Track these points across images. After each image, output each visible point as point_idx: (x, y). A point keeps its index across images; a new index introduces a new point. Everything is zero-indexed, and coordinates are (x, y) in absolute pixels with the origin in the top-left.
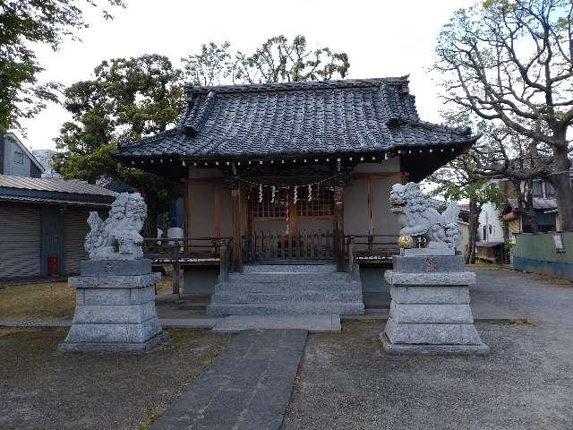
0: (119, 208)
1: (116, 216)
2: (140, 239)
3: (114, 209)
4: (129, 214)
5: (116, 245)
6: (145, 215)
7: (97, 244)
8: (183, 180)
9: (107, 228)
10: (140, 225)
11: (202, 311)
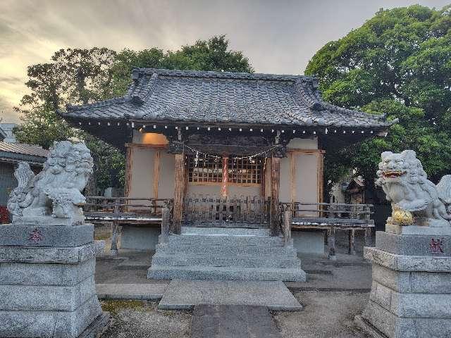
0: (56, 160)
1: (51, 169)
2: (82, 199)
3: (50, 160)
4: (69, 167)
5: (49, 206)
6: (90, 170)
7: (24, 204)
8: (127, 145)
9: (39, 185)
10: (83, 182)
11: (142, 273)
